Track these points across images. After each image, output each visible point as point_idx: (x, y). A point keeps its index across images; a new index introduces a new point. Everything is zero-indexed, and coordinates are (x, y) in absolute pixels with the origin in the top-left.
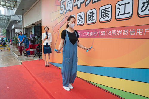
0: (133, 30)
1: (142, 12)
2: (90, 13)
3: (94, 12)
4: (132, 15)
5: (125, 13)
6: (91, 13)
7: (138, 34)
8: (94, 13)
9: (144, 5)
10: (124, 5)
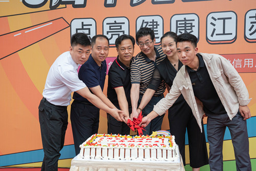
0: (238, 60)
1: (251, 34)
2: (147, 23)
3: (157, 22)
4: (236, 38)
5: (224, 34)
6: (149, 24)
7: (247, 66)
8: (157, 25)
9: (253, 26)
10: (222, 20)
